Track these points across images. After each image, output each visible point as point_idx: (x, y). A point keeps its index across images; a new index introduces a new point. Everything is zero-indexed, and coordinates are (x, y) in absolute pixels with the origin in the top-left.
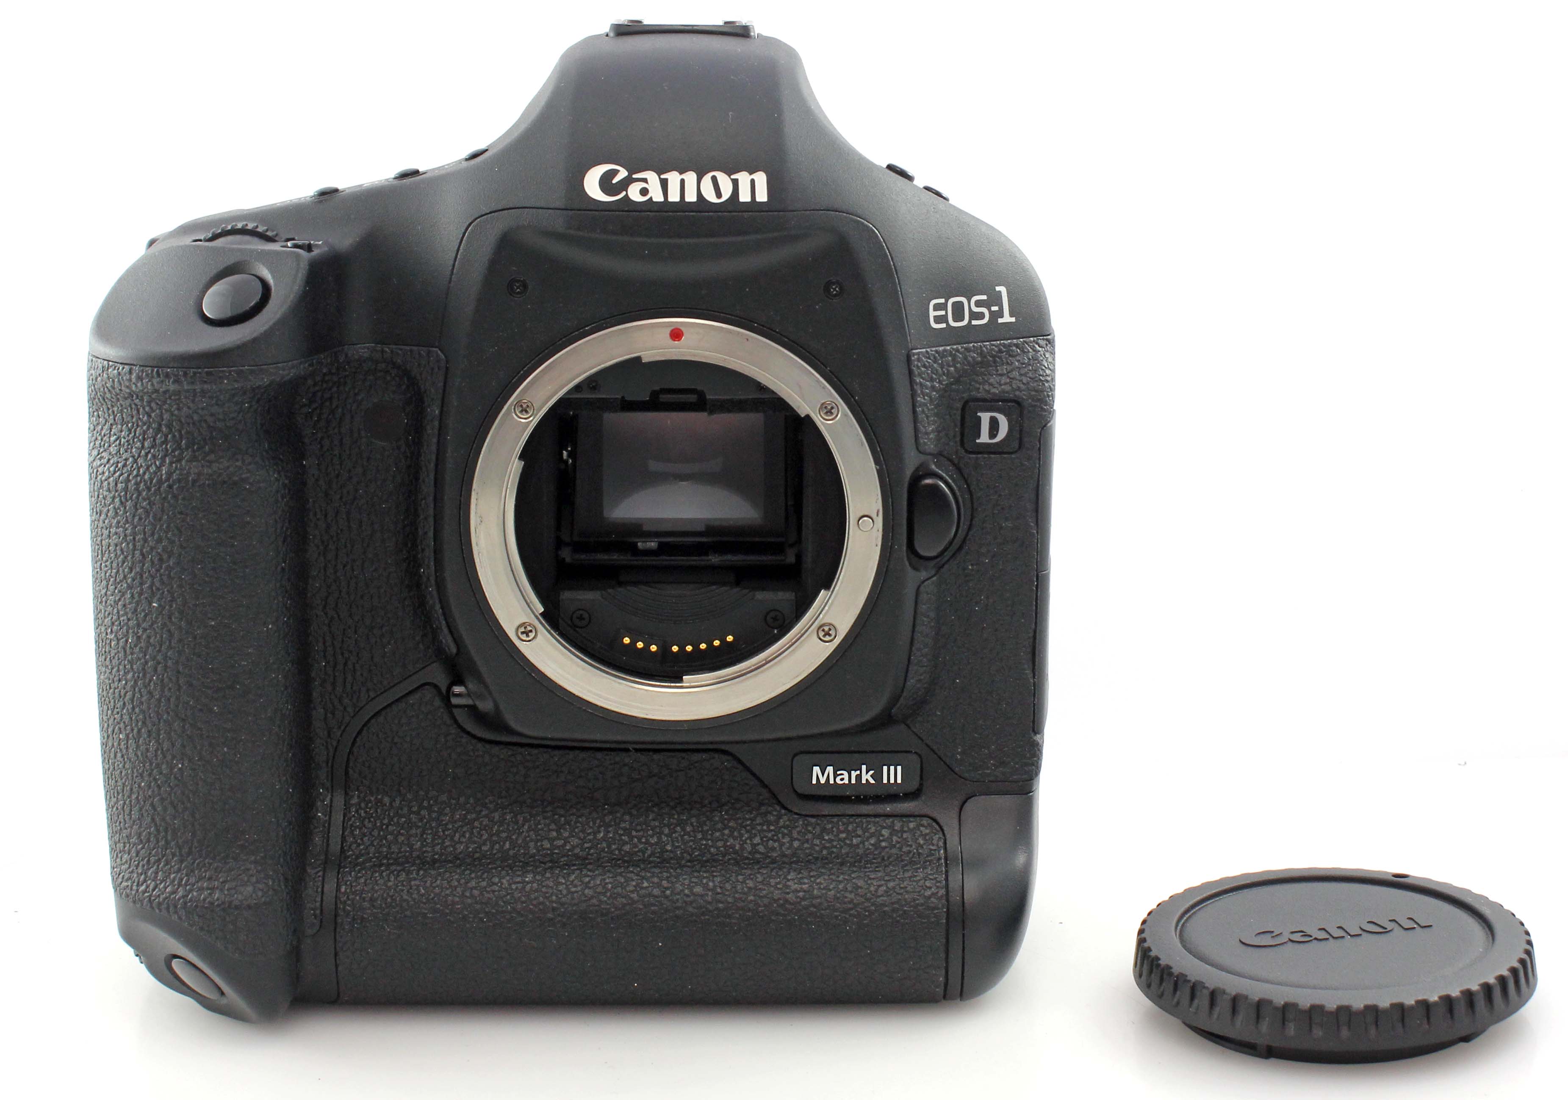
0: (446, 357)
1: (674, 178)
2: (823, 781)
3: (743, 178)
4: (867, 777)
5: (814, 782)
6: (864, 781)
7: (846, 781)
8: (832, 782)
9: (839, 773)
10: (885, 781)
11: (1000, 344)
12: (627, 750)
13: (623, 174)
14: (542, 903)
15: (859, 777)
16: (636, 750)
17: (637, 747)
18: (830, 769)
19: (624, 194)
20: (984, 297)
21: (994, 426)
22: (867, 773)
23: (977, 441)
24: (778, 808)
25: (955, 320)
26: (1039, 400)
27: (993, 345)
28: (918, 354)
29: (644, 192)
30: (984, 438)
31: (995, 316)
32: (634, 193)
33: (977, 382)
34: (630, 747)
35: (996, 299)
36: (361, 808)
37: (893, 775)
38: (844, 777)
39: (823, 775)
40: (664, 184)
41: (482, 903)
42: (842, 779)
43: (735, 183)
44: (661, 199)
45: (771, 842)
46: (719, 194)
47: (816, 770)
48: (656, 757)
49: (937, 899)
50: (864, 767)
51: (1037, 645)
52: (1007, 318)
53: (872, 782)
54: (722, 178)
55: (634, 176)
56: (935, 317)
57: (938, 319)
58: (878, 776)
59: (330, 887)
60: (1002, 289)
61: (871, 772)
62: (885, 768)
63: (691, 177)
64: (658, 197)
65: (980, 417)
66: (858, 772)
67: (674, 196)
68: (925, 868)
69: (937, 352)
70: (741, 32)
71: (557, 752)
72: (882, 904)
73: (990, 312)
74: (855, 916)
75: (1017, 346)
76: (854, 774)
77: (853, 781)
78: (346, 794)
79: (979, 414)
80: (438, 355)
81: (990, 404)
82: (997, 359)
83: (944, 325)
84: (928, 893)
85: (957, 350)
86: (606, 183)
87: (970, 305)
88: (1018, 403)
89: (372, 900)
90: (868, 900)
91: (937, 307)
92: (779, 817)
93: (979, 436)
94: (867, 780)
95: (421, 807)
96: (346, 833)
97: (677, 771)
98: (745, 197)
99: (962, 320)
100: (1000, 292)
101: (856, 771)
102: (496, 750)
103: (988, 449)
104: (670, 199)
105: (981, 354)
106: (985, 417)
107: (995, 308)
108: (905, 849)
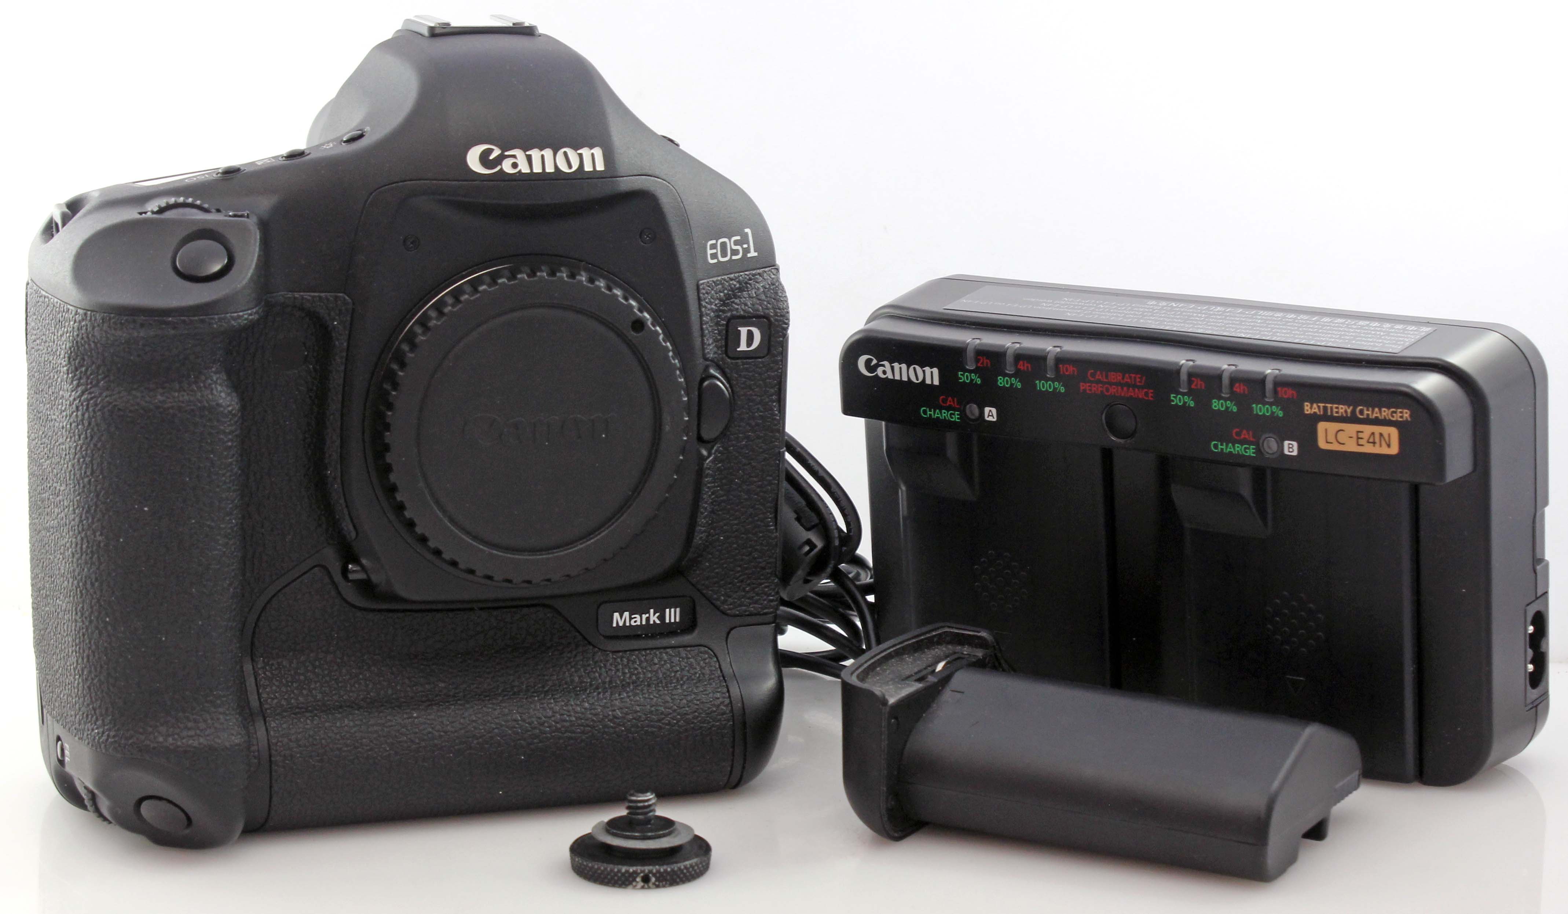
0: (352, 300)
1: (535, 154)
2: (621, 624)
3: (585, 152)
4: (654, 618)
5: (615, 625)
6: (652, 622)
7: (638, 623)
8: (628, 624)
9: (633, 616)
10: (667, 621)
11: (750, 274)
12: (472, 609)
13: (497, 152)
14: (430, 733)
15: (648, 619)
16: (481, 609)
17: (484, 605)
18: (626, 614)
19: (498, 168)
20: (738, 238)
21: (750, 336)
22: (654, 615)
23: (738, 349)
24: (591, 647)
25: (723, 257)
26: (781, 316)
27: (746, 275)
28: (703, 284)
29: (515, 165)
30: (743, 347)
31: (746, 251)
32: (507, 166)
33: (736, 304)
34: (475, 606)
35: (744, 240)
36: (267, 671)
37: (673, 615)
38: (638, 620)
39: (621, 618)
40: (529, 159)
41: (384, 737)
42: (635, 622)
43: (581, 155)
44: (528, 171)
45: (592, 673)
46: (570, 166)
47: (616, 615)
48: (495, 613)
49: (725, 706)
50: (652, 611)
51: (779, 506)
52: (753, 254)
53: (658, 622)
54: (571, 153)
55: (506, 153)
56: (711, 254)
57: (714, 256)
58: (662, 617)
59: (261, 733)
60: (748, 230)
61: (657, 614)
62: (667, 610)
63: (548, 153)
64: (525, 170)
65: (740, 331)
66: (647, 615)
67: (537, 169)
68: (711, 684)
69: (713, 281)
70: (527, 32)
71: (416, 615)
72: (685, 714)
73: (743, 249)
74: (667, 724)
75: (759, 274)
76: (644, 616)
77: (644, 623)
78: (253, 660)
79: (739, 329)
80: (345, 299)
81: (746, 319)
82: (748, 285)
83: (715, 261)
84: (718, 702)
85: (724, 279)
86: (484, 159)
87: (731, 244)
88: (766, 317)
89: (297, 740)
90: (675, 711)
91: (713, 247)
92: (594, 654)
93: (739, 346)
94: (654, 621)
95: (315, 667)
96: (260, 691)
97: (511, 623)
98: (588, 168)
99: (726, 256)
100: (747, 233)
101: (645, 614)
102: (371, 616)
103: (746, 355)
104: (535, 171)
105: (739, 282)
106: (744, 331)
107: (745, 246)
108: (692, 671)
